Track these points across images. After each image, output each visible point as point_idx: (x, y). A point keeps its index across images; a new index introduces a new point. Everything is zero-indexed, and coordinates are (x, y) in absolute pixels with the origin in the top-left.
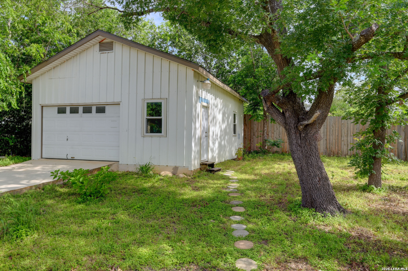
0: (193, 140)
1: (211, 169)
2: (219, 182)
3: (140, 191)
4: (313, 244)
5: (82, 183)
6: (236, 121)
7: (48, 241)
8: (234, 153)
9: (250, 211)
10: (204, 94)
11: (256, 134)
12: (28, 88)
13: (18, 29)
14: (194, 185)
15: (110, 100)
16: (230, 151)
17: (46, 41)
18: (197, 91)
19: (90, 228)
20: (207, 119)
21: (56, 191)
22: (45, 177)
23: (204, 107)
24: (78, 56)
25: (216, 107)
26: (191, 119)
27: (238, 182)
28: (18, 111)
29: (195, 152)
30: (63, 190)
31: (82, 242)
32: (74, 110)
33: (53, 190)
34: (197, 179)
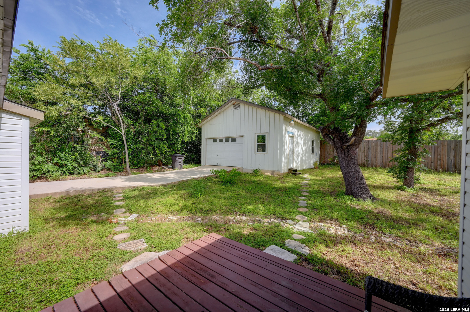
0: (283, 155)
1: (295, 173)
2: (298, 180)
3: (252, 182)
4: (344, 213)
5: (224, 176)
6: (314, 144)
7: (209, 199)
8: (312, 164)
9: (312, 195)
10: (290, 129)
11: (329, 153)
12: (200, 130)
13: (195, 101)
14: (282, 181)
15: (238, 135)
16: (310, 163)
17: (207, 105)
18: (286, 128)
19: (227, 196)
20: (293, 144)
21: (212, 180)
22: (207, 173)
23: (290, 136)
24: (223, 113)
25: (299, 137)
26: (282, 143)
27: (310, 181)
28: (195, 141)
29: (284, 163)
30: (215, 180)
31: (223, 201)
32: (221, 141)
33: (211, 179)
34: (285, 178)
